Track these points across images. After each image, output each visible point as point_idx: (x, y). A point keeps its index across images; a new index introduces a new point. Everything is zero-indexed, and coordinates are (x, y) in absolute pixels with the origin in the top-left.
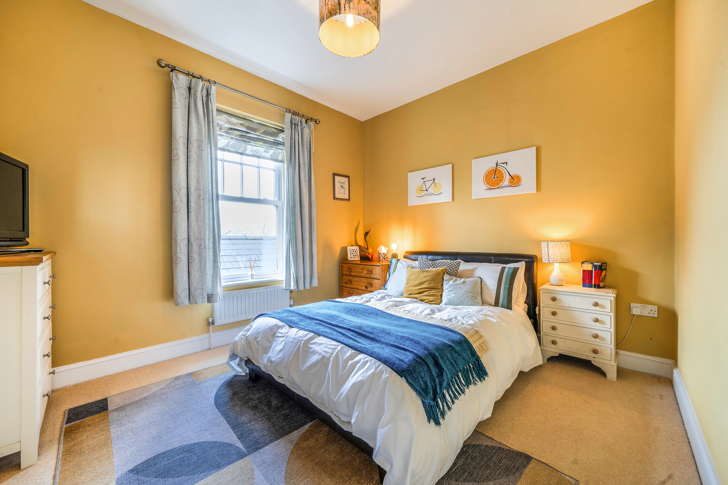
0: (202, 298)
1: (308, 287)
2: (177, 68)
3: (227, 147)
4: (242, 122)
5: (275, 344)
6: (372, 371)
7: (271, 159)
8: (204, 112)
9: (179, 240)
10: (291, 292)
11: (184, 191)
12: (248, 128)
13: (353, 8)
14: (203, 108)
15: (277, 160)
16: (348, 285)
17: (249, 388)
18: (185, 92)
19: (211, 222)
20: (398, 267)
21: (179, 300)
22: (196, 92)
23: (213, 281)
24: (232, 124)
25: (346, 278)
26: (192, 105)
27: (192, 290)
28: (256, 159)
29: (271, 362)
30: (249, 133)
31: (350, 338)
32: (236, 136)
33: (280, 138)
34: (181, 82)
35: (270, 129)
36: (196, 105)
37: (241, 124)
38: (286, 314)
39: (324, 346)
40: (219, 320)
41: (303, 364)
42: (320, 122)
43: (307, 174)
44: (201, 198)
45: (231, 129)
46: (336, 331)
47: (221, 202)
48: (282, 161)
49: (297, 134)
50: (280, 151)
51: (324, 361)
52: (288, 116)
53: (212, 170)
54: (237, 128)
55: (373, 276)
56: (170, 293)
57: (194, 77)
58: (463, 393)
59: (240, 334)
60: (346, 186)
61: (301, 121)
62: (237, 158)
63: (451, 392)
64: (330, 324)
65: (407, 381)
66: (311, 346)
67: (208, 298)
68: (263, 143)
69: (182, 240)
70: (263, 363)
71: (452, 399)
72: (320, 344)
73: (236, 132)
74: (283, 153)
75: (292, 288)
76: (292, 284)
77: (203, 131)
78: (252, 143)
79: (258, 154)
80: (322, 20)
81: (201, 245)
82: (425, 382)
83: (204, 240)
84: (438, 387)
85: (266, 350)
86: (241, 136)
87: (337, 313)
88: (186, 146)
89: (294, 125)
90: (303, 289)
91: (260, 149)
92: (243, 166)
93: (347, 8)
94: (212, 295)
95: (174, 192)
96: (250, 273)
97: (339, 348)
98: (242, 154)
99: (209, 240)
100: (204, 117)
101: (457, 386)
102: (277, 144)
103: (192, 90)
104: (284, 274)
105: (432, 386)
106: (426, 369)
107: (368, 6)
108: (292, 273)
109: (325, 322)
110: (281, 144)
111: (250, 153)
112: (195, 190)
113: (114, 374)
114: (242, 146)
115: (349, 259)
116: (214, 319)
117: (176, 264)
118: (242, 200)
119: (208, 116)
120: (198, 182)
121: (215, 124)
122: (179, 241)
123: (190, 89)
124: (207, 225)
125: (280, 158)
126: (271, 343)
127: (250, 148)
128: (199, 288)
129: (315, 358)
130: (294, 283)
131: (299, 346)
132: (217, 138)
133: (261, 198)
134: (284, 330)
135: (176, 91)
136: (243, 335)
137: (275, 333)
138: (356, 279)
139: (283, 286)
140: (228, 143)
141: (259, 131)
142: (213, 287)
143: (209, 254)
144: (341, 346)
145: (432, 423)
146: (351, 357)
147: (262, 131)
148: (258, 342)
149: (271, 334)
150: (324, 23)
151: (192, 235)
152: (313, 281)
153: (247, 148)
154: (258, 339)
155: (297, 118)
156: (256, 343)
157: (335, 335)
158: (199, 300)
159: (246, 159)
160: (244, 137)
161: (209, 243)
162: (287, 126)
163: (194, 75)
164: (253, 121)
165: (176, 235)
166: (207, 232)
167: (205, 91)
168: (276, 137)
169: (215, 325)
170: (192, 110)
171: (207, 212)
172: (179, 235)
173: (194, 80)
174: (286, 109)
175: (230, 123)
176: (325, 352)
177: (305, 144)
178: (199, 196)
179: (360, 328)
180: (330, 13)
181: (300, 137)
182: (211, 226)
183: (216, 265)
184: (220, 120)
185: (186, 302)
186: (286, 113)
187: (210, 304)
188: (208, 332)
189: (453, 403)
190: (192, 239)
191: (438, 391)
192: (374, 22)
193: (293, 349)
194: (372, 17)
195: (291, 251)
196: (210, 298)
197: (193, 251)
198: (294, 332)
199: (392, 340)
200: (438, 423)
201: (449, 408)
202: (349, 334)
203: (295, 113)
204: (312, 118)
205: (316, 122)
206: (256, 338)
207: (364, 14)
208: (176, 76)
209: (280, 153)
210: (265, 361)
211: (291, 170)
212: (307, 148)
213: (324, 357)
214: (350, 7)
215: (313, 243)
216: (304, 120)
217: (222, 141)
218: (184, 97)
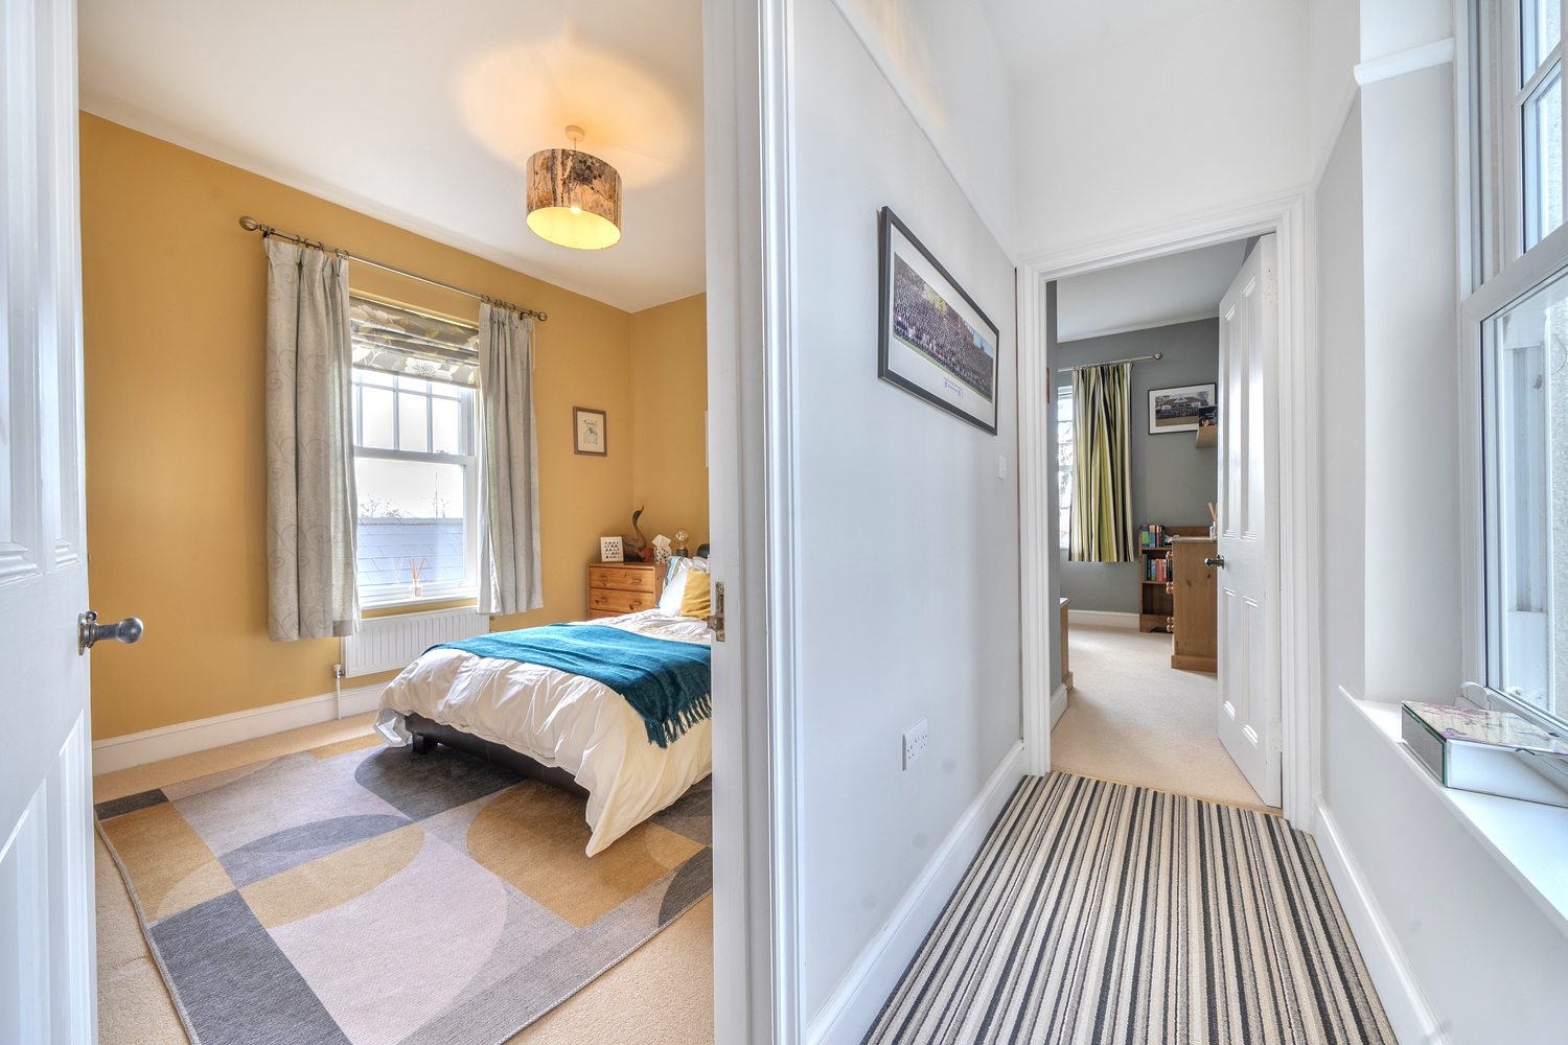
0: (324, 628)
1: (523, 608)
2: (276, 232)
3: (368, 362)
4: (398, 318)
5: (456, 682)
6: (586, 691)
7: (453, 382)
8: (327, 305)
9: (281, 527)
10: (492, 618)
11: (291, 443)
12: (408, 328)
13: (575, 200)
14: (326, 298)
15: (464, 384)
16: (601, 606)
17: (412, 761)
18: (292, 272)
19: (340, 495)
20: (680, 570)
21: (281, 633)
22: (312, 272)
23: (343, 599)
24: (378, 321)
25: (597, 594)
26: (305, 294)
27: (305, 613)
28: (424, 382)
29: (450, 706)
30: (411, 337)
31: (567, 662)
32: (387, 342)
33: (471, 345)
34: (283, 255)
35: (451, 329)
36: (312, 293)
37: (396, 322)
38: (477, 643)
39: (528, 674)
40: (355, 669)
41: (498, 700)
42: (546, 317)
43: (521, 410)
44: (323, 454)
45: (377, 331)
46: (550, 656)
47: (358, 461)
48: (473, 386)
49: (502, 340)
50: (471, 367)
51: (527, 691)
52: (486, 308)
53: (341, 407)
54: (389, 329)
55: (644, 588)
56: (263, 619)
57: (308, 245)
58: (707, 716)
59: (399, 676)
60: (600, 429)
61: (510, 317)
62: (387, 379)
63: (688, 715)
64: (543, 650)
65: (627, 698)
66: (510, 676)
67: (334, 628)
68: (439, 354)
69: (286, 528)
70: (438, 711)
71: (688, 722)
72: (524, 672)
73: (386, 337)
74: (473, 372)
75: (493, 611)
76: (494, 603)
77: (326, 340)
78: (417, 353)
79: (428, 373)
80: (530, 209)
81: (322, 537)
82: (653, 702)
83: (328, 527)
84: (671, 707)
85: (442, 693)
86: (395, 343)
87: (559, 638)
88: (293, 365)
89: (496, 325)
90: (514, 612)
91: (434, 365)
92: (400, 394)
93: (566, 200)
94: (342, 622)
95: (271, 444)
96: (412, 587)
97: (548, 673)
98: (396, 373)
99: (336, 527)
100: (327, 314)
101: (699, 710)
102: (464, 355)
103: (305, 269)
104: (479, 588)
105: (662, 707)
106: (657, 687)
107: (596, 196)
108: (492, 583)
109: (536, 648)
110: (472, 355)
111: (413, 372)
112: (310, 441)
113: (157, 762)
114: (397, 360)
115: (604, 559)
116: (344, 665)
117: (275, 569)
118: (396, 454)
119: (335, 312)
120: (316, 427)
121: (348, 324)
122: (280, 529)
123: (300, 265)
124: (333, 502)
125: (471, 379)
126: (451, 683)
127: (412, 362)
128: (318, 611)
129: (515, 689)
130: (498, 601)
131: (493, 679)
132: (350, 346)
133: (435, 452)
134: (471, 663)
135: (275, 271)
136: (402, 678)
137: (458, 668)
138: (614, 594)
139: (477, 607)
140: (371, 355)
141: (430, 334)
142: (344, 609)
143: (338, 552)
144: (550, 669)
145: (654, 743)
146: (562, 682)
147: (437, 333)
148: (428, 684)
149: (451, 670)
150: (532, 213)
151: (304, 518)
152: (534, 599)
153: (407, 363)
154: (430, 679)
155: (502, 311)
156: (425, 686)
157: (546, 660)
158: (319, 633)
159: (405, 382)
160: (402, 345)
161: (336, 533)
162: (484, 325)
163: (308, 241)
164: (418, 316)
165: (275, 520)
166: (333, 514)
167: (328, 270)
168: (463, 344)
169: (347, 677)
170: (306, 303)
171: (332, 478)
172: (281, 519)
173: (308, 251)
174: (482, 297)
175: (373, 319)
176: (528, 680)
177: (518, 357)
178: (318, 452)
179: (584, 650)
180: (542, 202)
181: (508, 346)
182: (340, 503)
183: (350, 570)
184: (357, 316)
185: (294, 636)
186: (482, 304)
187: (337, 638)
188: (334, 689)
189: (690, 726)
190: (305, 526)
191: (670, 711)
192: (609, 216)
193: (484, 684)
194: (605, 210)
195: (491, 546)
196: (339, 629)
197: (308, 546)
198: (486, 663)
199: (624, 660)
200: (663, 745)
201: (683, 732)
202: (567, 658)
203: (498, 304)
204: (531, 311)
205: (539, 318)
206: (425, 679)
207: (591, 208)
208: (276, 245)
209: (471, 371)
210: (441, 707)
211: (490, 403)
212: (522, 364)
213: (527, 685)
214: (569, 198)
215: (534, 532)
216: (516, 315)
217: (359, 352)
218: (290, 280)
